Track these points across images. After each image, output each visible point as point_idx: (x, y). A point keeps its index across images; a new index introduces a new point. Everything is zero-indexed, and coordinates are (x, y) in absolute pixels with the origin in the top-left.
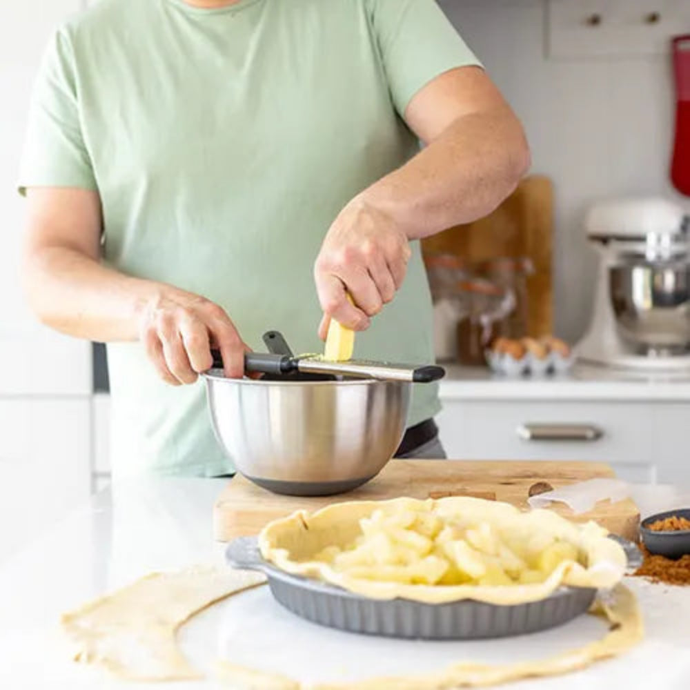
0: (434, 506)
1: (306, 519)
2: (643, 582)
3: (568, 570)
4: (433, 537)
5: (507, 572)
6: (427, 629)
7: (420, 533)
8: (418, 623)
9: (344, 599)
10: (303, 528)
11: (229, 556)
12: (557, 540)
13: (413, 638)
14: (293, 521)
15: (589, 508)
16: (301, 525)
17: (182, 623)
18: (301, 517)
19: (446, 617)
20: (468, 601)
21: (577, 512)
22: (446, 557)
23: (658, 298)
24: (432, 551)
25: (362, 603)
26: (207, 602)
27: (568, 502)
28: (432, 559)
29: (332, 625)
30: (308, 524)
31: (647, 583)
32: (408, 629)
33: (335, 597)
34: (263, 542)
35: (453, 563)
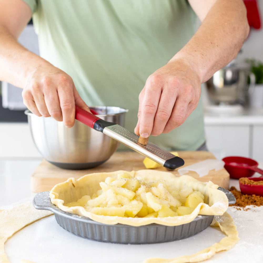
0: (135, 174)
1: (74, 182)
2: (233, 209)
3: (201, 208)
4: (135, 191)
5: (171, 207)
6: (133, 239)
7: (128, 189)
8: (128, 236)
9: (91, 225)
10: (73, 187)
11: (35, 202)
12: (194, 190)
13: (126, 243)
14: (67, 183)
15: (206, 173)
16: (72, 185)
17: (9, 238)
18: (71, 181)
19: (143, 233)
20: (154, 224)
21: (201, 175)
22: (141, 201)
23: (226, 83)
24: (135, 198)
25: (100, 226)
26: (24, 225)
27: (196, 171)
28: (135, 202)
29: (86, 237)
30: (75, 185)
31: (235, 210)
32: (124, 239)
33: (87, 224)
34: (52, 195)
35: (145, 204)
